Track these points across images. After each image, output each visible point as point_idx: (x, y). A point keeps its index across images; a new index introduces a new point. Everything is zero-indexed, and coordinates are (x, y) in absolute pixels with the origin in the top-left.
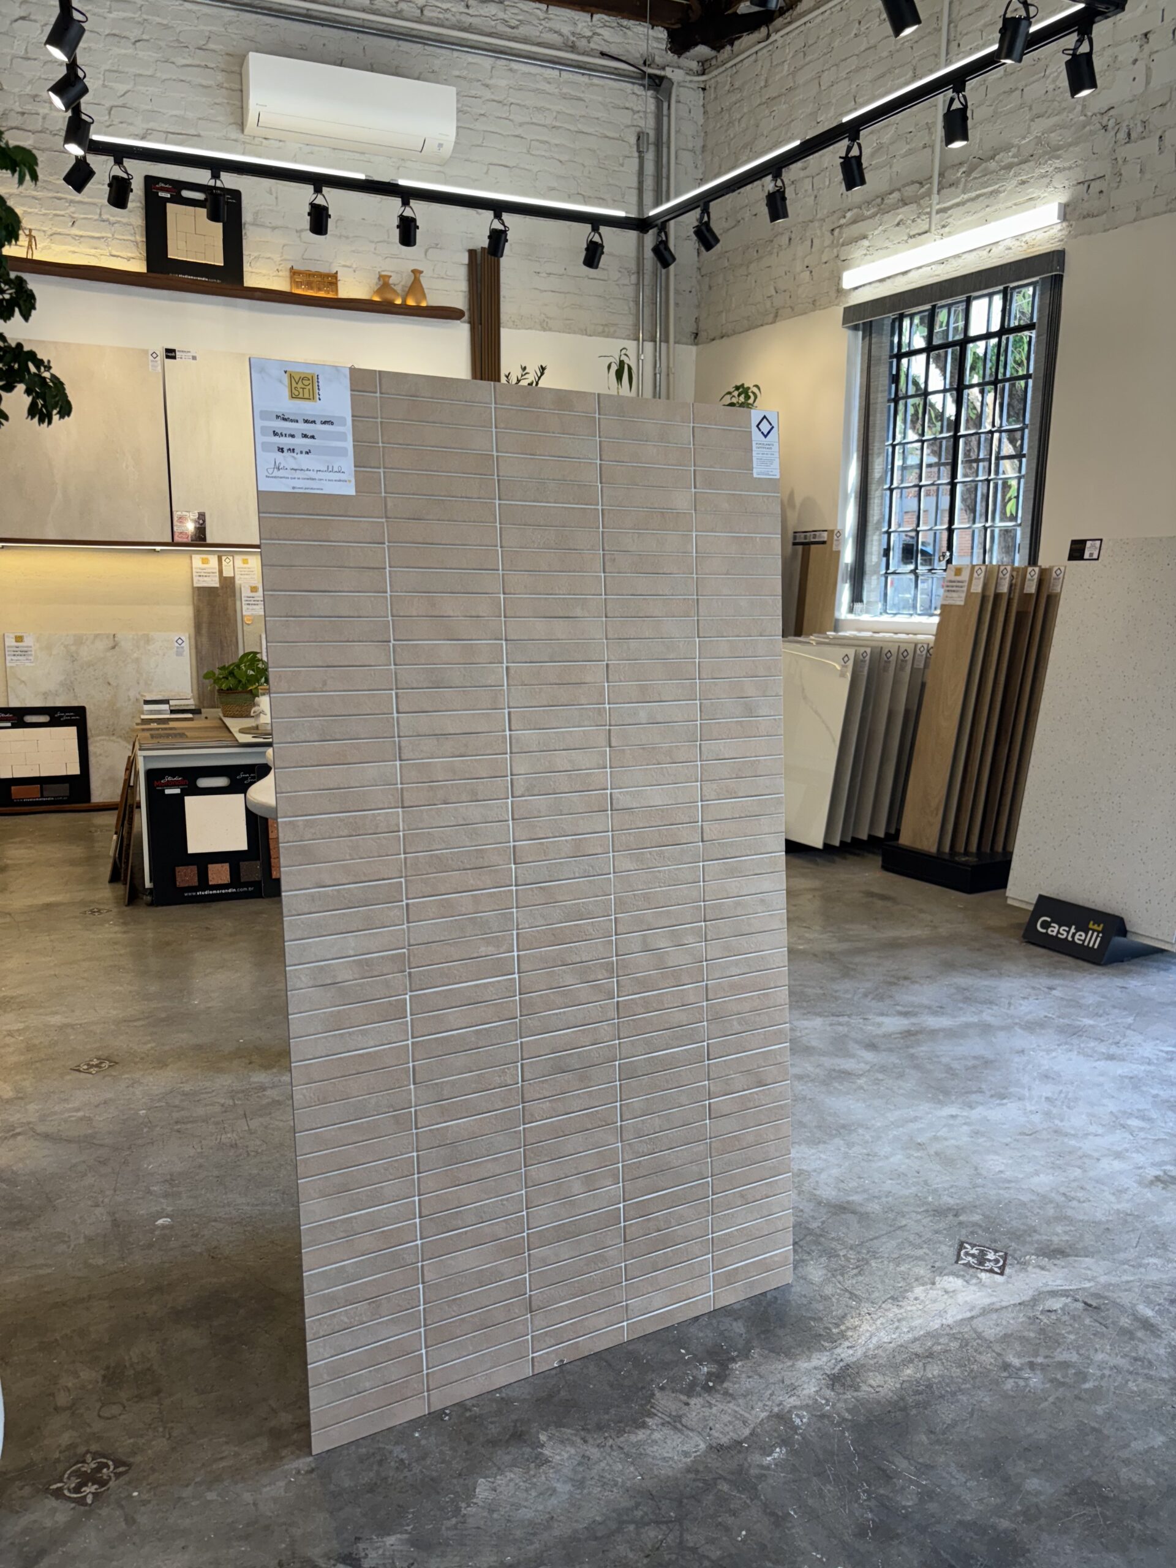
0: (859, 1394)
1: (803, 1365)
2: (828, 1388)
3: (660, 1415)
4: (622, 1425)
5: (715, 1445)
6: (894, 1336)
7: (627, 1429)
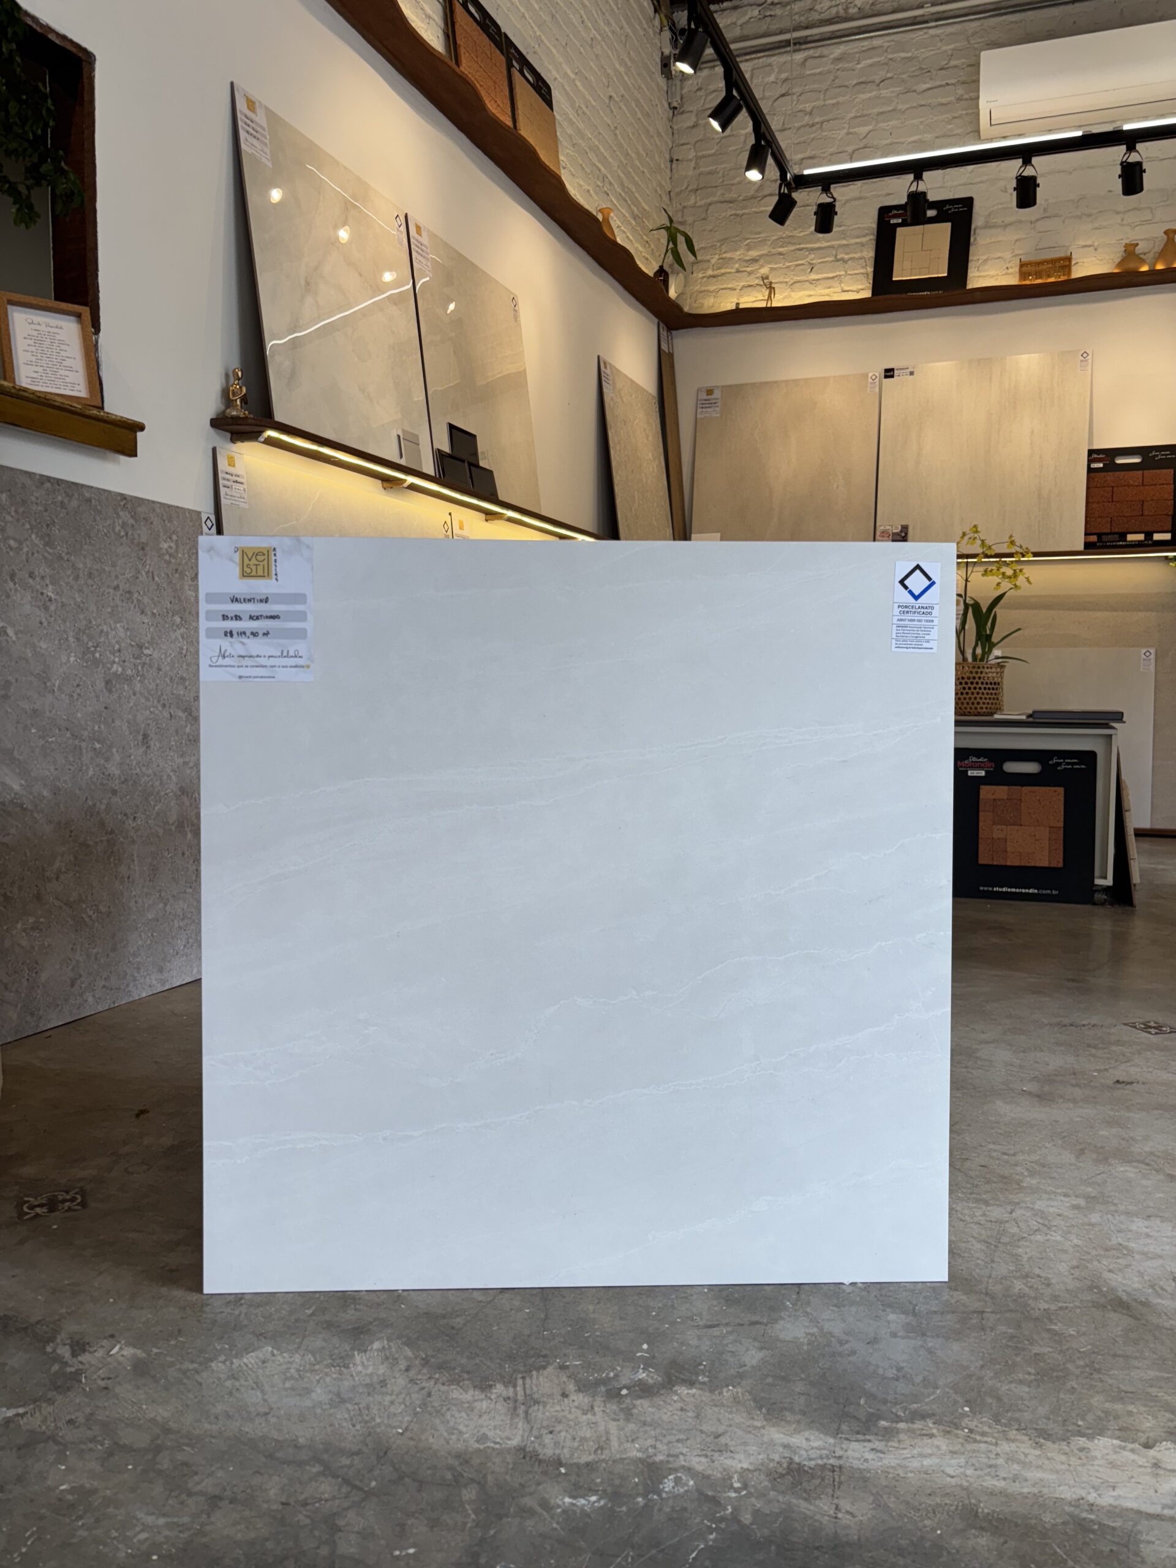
0: (803, 1505)
1: (776, 1435)
2: (769, 1474)
3: (518, 1389)
4: (466, 1376)
5: (531, 1449)
6: (968, 1472)
7: (466, 1382)
